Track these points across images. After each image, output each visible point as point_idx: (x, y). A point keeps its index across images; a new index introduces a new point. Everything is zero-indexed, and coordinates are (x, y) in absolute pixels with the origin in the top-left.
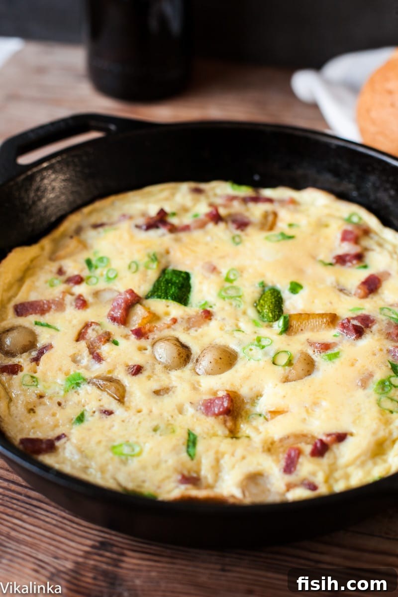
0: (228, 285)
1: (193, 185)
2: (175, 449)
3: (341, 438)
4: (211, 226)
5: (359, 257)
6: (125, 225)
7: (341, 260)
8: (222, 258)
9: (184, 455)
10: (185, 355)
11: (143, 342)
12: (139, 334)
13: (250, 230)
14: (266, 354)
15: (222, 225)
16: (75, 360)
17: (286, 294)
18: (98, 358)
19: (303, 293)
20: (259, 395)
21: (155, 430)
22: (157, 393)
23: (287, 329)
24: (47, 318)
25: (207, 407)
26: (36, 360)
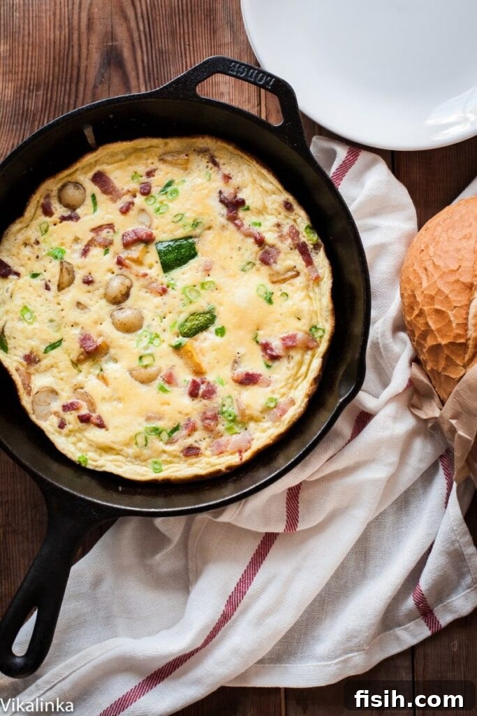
0: (198, 288)
1: (291, 199)
2: (44, 341)
3: (101, 425)
4: (251, 240)
5: (275, 358)
6: (218, 184)
7: (266, 347)
8: (223, 268)
9: (43, 347)
10: (119, 300)
11: (116, 268)
12: (120, 262)
13: (264, 269)
14: (147, 348)
15: (256, 248)
16: (76, 240)
17: (212, 329)
18: (85, 252)
19: (218, 339)
20: (116, 361)
21: (51, 321)
22: (79, 304)
23: (177, 348)
24: (101, 197)
25: (85, 339)
26: (63, 219)
